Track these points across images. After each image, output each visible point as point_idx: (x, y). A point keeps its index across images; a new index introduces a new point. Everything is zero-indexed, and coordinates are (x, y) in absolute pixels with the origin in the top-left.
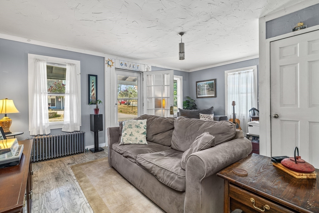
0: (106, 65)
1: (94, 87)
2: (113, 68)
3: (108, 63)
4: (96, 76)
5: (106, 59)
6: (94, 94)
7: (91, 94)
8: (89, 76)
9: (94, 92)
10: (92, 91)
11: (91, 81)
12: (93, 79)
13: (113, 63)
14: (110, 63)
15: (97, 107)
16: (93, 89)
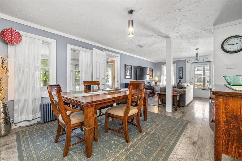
0: (187, 63)
1: (181, 72)
2: (191, 63)
3: (188, 62)
4: (182, 68)
5: (187, 60)
6: (181, 75)
7: (180, 75)
8: (179, 68)
9: (181, 74)
10: (180, 74)
11: (180, 70)
12: (181, 69)
13: (190, 61)
14: (189, 61)
15: (180, 80)
16: (181, 73)
